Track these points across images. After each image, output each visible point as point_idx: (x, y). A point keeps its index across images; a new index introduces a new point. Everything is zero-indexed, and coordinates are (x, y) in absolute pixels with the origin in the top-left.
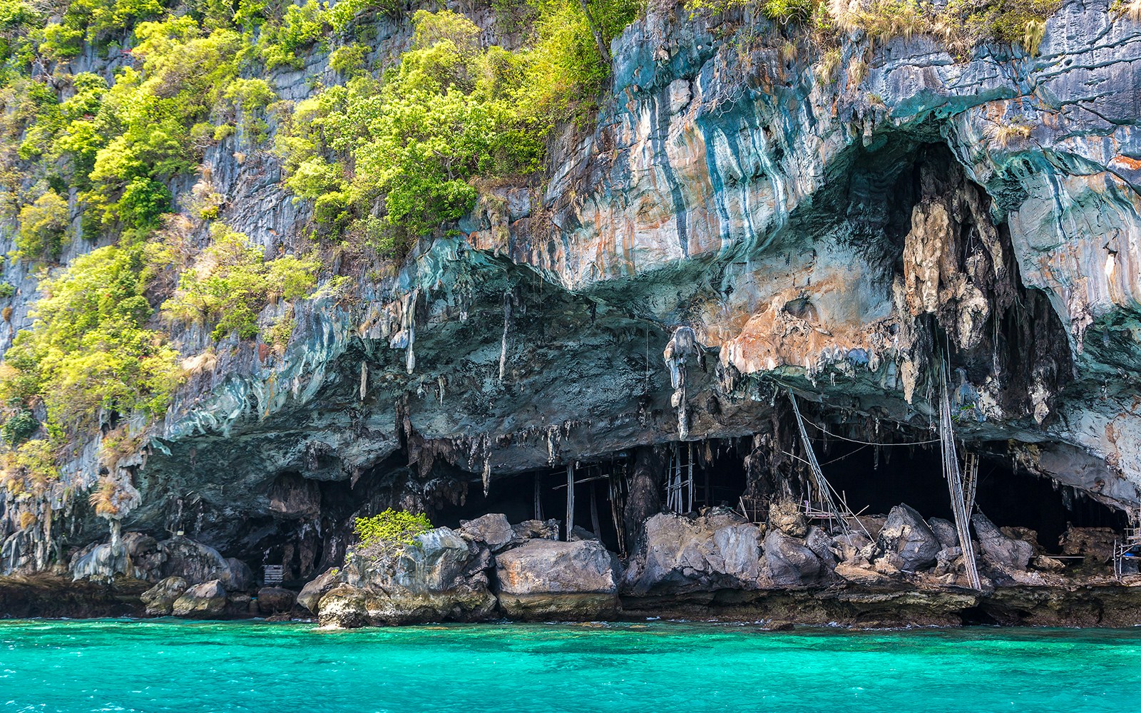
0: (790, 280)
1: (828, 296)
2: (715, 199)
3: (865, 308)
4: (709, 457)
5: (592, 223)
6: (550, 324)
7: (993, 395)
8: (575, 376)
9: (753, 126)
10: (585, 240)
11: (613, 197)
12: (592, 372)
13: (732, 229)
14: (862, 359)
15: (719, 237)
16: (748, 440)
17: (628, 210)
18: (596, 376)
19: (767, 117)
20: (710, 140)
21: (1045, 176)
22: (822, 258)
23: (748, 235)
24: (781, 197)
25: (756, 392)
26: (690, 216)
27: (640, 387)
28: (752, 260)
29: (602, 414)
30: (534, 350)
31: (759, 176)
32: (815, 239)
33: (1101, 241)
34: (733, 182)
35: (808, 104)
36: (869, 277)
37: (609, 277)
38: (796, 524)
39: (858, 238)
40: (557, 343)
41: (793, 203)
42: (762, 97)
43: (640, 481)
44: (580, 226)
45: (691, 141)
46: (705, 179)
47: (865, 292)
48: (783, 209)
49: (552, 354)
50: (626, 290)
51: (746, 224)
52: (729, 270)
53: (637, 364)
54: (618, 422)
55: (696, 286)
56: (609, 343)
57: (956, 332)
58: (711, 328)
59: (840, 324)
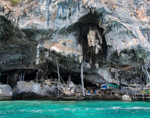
0: (63, 40)
1: (69, 43)
2: (56, 20)
3: (74, 47)
4: (29, 72)
5: (30, 16)
6: (8, 40)
7: (90, 65)
8: (10, 53)
9: (68, 8)
10: (27, 20)
11: (36, 13)
12: (13, 53)
13: (58, 26)
14: (75, 54)
15: (55, 27)
16: (37, 70)
17: (38, 17)
18: (14, 54)
19: (71, 7)
20: (59, 8)
21: (116, 28)
22: (69, 37)
23: (60, 28)
24: (68, 23)
25: (51, 58)
26: (50, 22)
27: (22, 57)
28: (58, 34)
29: (13, 61)
30: (3, 45)
31: (65, 18)
32: (69, 33)
33: (121, 39)
34: (60, 18)
35: (79, 7)
36: (75, 42)
37: (31, 28)
38: (50, 84)
39: (76, 35)
40: (8, 45)
41: (70, 24)
42: (72, 3)
43: (16, 75)
44: (27, 16)
45: (55, 8)
46: (55, 15)
47: (75, 44)
48: (68, 25)
49: (7, 46)
50: (32, 33)
51: (60, 26)
52: (54, 34)
53: (23, 53)
54: (15, 64)
55: (46, 36)
56: (19, 47)
57: (95, 51)
58: (46, 45)
59: (70, 48)
